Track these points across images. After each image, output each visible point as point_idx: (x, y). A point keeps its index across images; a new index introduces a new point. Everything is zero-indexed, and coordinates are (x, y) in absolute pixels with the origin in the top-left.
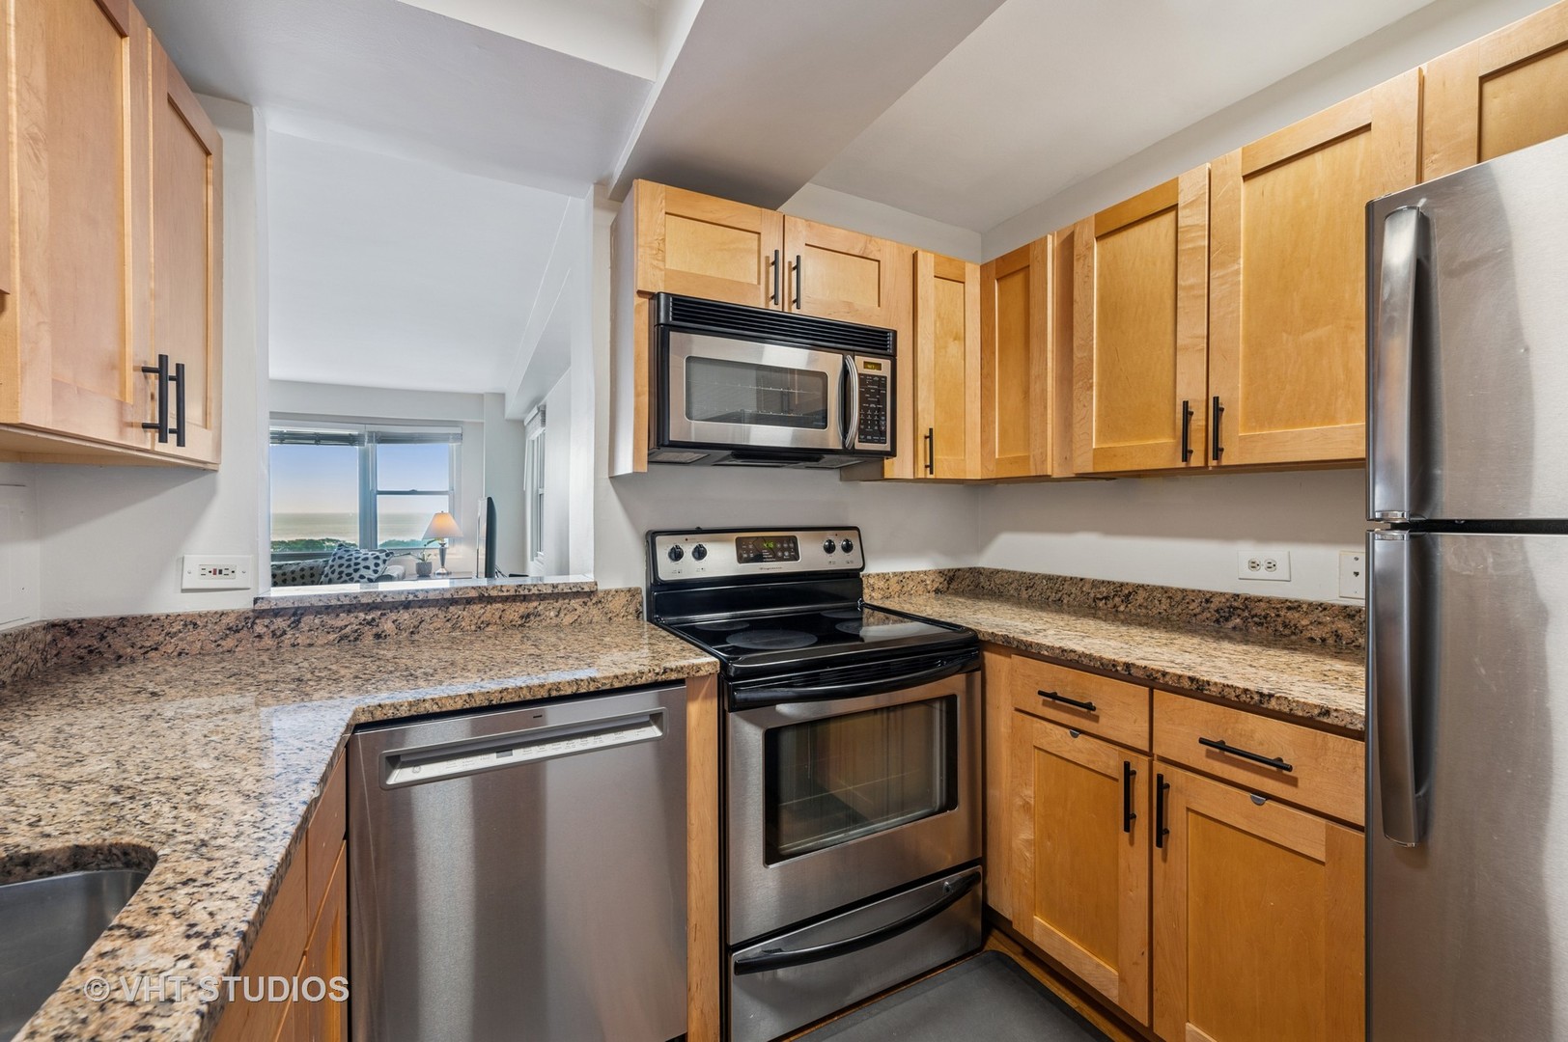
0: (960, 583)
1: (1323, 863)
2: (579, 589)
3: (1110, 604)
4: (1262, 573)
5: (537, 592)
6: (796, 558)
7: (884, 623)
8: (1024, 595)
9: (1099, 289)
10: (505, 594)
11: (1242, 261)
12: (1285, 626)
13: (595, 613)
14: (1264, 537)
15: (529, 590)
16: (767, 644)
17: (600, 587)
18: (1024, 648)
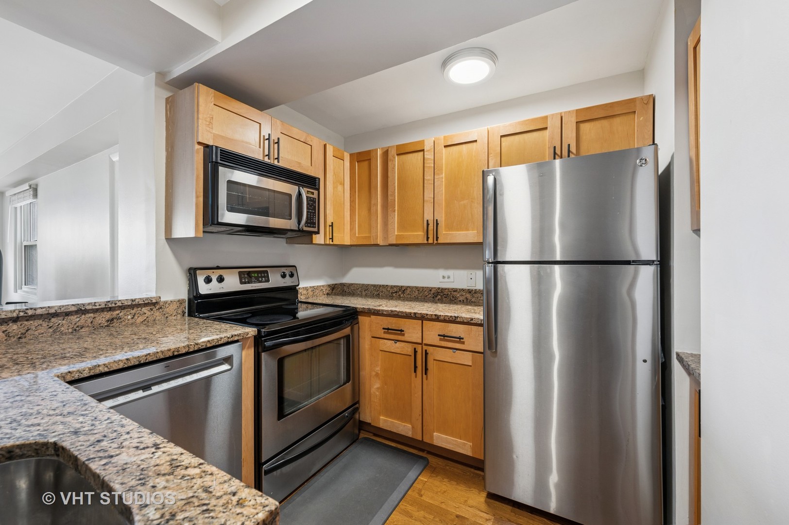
0: (336, 289)
1: (471, 366)
2: (150, 301)
3: (398, 294)
4: (446, 280)
5: (121, 305)
6: (268, 281)
7: (306, 310)
8: (364, 293)
9: (397, 174)
10: (98, 307)
11: (444, 174)
12: (453, 297)
13: (157, 314)
14: (447, 267)
15: (116, 304)
16: (270, 321)
17: (162, 300)
18: (376, 312)
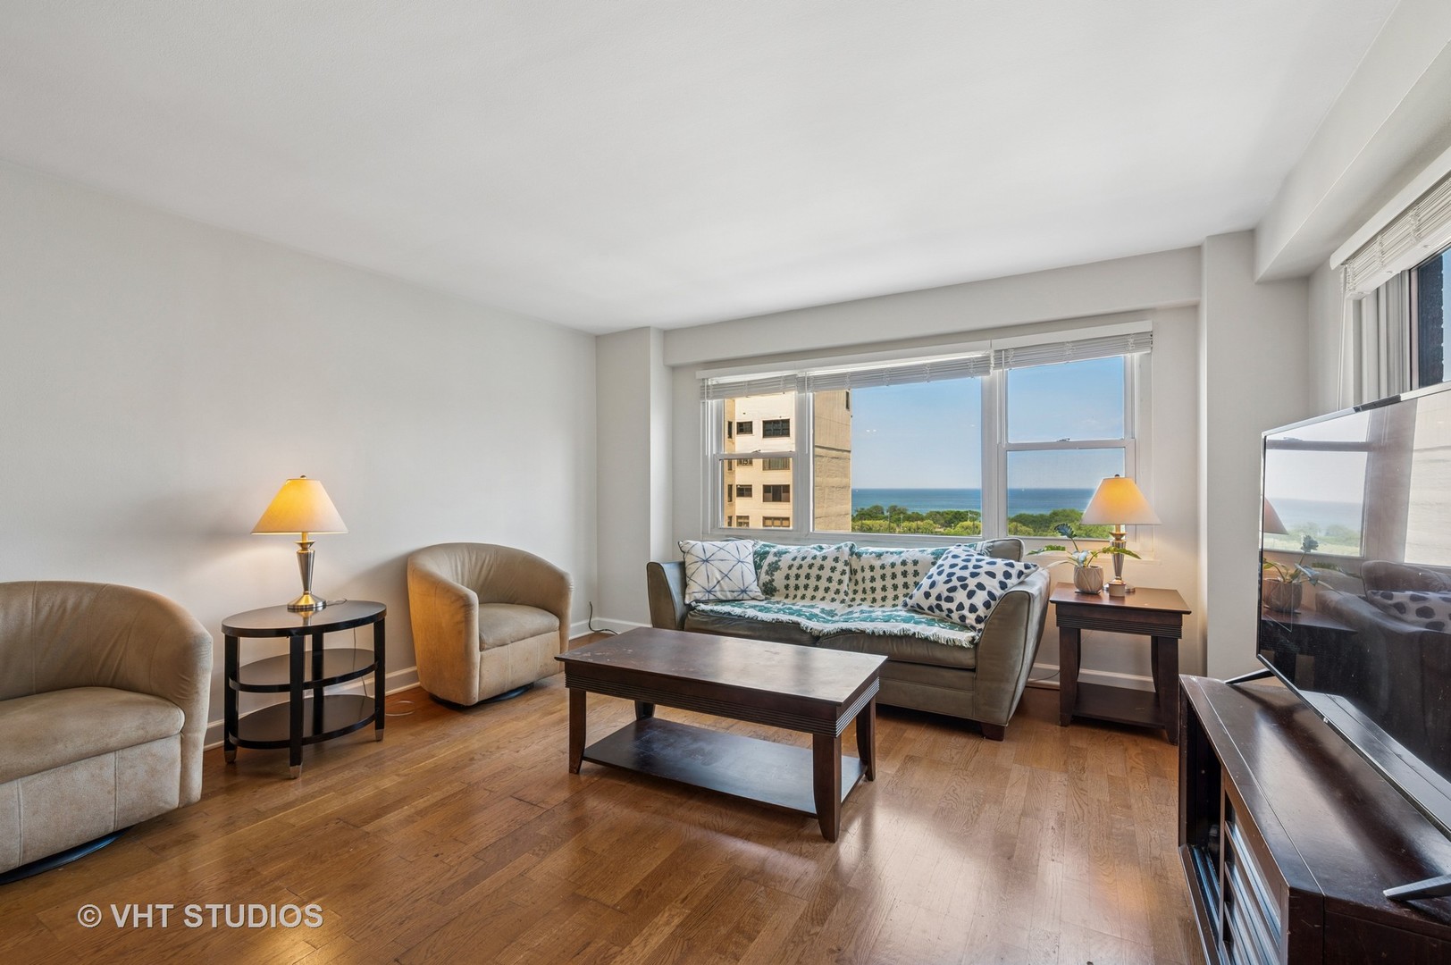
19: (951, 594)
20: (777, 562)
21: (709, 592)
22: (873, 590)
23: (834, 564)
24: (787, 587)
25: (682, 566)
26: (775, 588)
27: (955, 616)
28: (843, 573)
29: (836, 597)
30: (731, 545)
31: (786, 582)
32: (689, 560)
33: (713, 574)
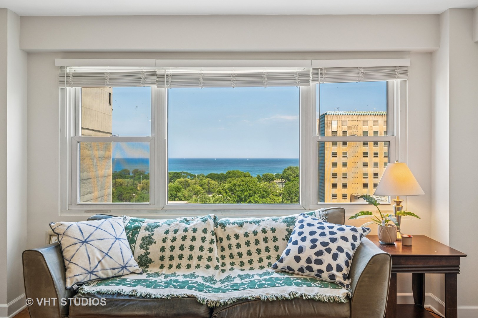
19: (319, 258)
20: (150, 236)
21: (91, 273)
22: (240, 255)
23: (203, 235)
24: (162, 258)
25: (59, 248)
26: (151, 260)
27: (325, 276)
28: (212, 242)
29: (209, 263)
30: (106, 223)
31: (161, 254)
32: (65, 242)
33: (94, 255)
